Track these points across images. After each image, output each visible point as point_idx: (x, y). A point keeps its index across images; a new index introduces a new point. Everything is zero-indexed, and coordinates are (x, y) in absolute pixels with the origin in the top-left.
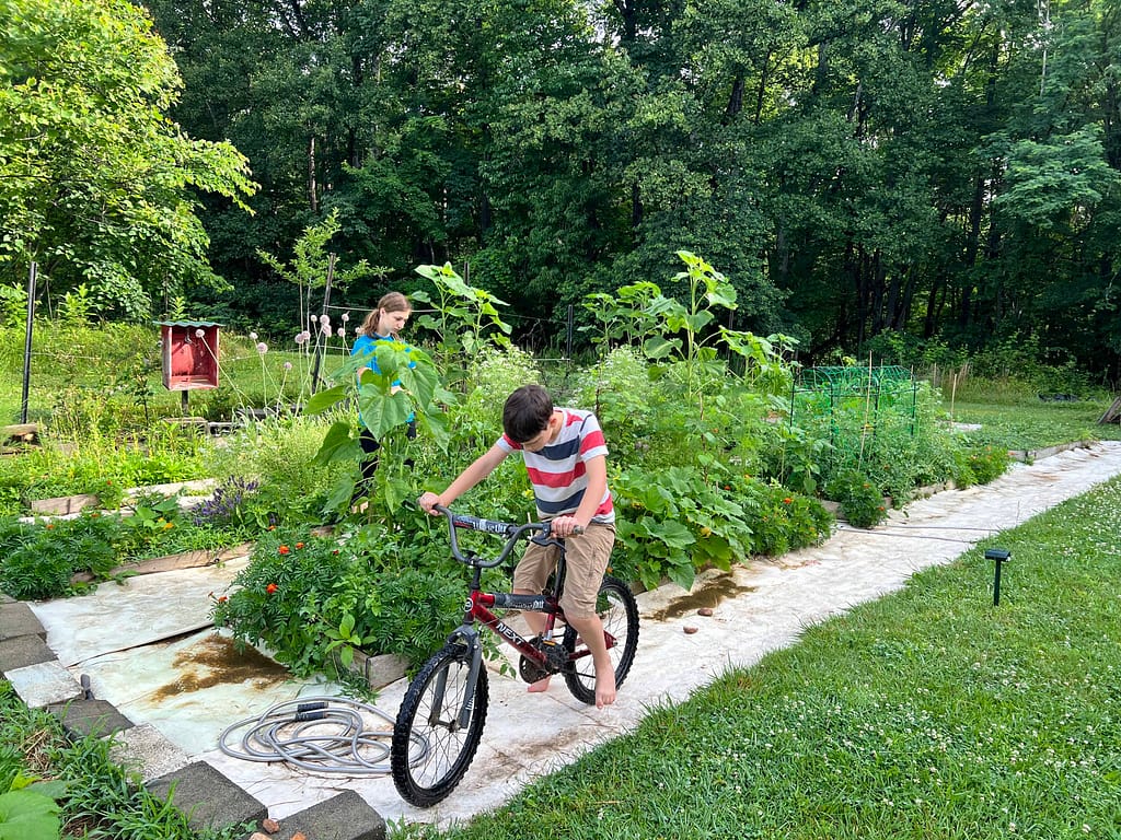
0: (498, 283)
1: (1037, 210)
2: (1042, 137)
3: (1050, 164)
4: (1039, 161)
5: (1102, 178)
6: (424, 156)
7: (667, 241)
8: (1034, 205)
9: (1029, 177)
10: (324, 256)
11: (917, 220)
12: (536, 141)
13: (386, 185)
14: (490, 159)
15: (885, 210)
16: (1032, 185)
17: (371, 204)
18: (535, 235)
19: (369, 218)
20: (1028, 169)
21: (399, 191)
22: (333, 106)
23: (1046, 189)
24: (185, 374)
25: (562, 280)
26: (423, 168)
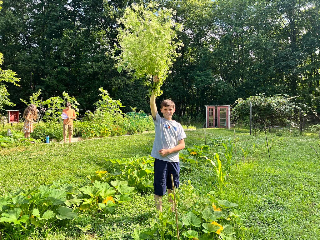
10: (37, 100)
12: (91, 72)
13: (53, 83)
21: (56, 85)
22: (38, 64)
23: (202, 82)
24: (12, 120)
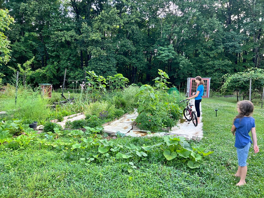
0: (53, 73)
1: (164, 60)
2: (163, 46)
3: (166, 51)
4: (164, 51)
5: (174, 54)
6: (31, 42)
7: (97, 64)
8: (164, 59)
9: (162, 53)
11: (143, 61)
12: (63, 41)
13: (21, 49)
14: (49, 44)
15: (137, 59)
16: (163, 55)
17: (16, 53)
18: (62, 62)
19: (16, 57)
20: (162, 52)
23: (166, 56)
25: (70, 73)
26: (30, 45)
